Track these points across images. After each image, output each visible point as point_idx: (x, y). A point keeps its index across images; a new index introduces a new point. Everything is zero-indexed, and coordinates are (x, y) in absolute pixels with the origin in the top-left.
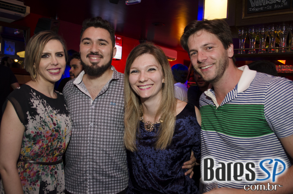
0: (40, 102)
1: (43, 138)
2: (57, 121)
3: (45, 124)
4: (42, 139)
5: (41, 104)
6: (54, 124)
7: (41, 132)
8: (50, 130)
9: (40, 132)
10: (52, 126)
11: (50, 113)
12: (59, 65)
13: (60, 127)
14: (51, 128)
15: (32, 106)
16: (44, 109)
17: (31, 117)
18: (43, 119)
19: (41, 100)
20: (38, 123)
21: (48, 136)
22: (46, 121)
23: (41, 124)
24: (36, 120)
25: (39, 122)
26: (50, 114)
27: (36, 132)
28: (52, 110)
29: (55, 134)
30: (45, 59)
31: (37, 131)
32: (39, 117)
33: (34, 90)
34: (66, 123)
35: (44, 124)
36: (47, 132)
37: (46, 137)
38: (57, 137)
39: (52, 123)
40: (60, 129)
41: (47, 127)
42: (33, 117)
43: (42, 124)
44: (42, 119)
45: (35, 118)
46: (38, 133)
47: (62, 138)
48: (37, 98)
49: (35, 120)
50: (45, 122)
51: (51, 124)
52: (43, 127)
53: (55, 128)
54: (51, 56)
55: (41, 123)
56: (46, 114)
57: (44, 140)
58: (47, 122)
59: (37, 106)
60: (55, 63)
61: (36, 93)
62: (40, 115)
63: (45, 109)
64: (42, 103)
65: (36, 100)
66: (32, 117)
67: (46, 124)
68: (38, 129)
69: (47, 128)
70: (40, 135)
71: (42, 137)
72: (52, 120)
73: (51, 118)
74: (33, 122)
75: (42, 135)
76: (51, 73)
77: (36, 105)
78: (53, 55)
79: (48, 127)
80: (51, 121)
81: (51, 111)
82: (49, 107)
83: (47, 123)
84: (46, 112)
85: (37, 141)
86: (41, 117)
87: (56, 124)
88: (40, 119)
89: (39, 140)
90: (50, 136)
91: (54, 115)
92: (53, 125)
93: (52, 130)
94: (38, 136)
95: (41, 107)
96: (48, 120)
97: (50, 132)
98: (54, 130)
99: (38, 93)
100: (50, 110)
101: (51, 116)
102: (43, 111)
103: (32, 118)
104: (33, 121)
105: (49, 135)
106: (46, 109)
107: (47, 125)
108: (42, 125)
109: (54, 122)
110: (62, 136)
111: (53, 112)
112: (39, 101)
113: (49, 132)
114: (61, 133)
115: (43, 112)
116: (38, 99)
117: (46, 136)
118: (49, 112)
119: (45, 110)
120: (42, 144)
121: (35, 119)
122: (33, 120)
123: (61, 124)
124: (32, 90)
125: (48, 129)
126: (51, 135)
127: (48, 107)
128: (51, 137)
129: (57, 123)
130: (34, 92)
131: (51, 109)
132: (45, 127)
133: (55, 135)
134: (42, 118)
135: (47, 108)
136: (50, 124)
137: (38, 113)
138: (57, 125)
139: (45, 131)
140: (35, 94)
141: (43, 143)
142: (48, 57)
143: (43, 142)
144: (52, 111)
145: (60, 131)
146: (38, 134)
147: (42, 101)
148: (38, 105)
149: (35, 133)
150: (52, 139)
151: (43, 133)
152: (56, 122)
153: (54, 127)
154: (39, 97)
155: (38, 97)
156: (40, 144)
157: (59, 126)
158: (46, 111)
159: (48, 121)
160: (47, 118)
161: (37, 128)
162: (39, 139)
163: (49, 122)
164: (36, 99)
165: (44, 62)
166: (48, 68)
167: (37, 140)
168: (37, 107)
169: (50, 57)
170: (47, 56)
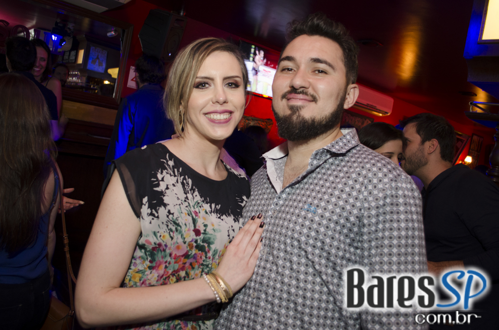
0: (179, 181)
1: (168, 259)
2: (205, 226)
3: (176, 228)
4: (165, 260)
5: (180, 185)
6: (197, 232)
7: (165, 243)
8: (185, 243)
9: (163, 244)
10: (191, 236)
11: (194, 207)
12: (229, 104)
13: (212, 240)
14: (188, 240)
15: (156, 187)
16: (182, 196)
17: (149, 211)
18: (175, 218)
19: (180, 177)
20: (163, 223)
21: (178, 255)
22: (181, 221)
23: (167, 226)
24: (158, 217)
25: (165, 223)
26: (192, 209)
27: (155, 243)
28: (199, 201)
29: (195, 254)
30: (201, 90)
31: (158, 242)
32: (167, 211)
33: (172, 156)
34: (229, 236)
35: (174, 229)
36: (178, 248)
37: (175, 259)
38: (201, 262)
39: (192, 228)
40: (209, 246)
41: (180, 236)
42: (154, 212)
43: (171, 226)
44: (171, 216)
45: (157, 213)
46: (160, 245)
47: (210, 266)
48: (174, 172)
49: (155, 219)
50: (178, 225)
51: (189, 230)
52: (171, 233)
53: (196, 241)
54: (214, 84)
55: (169, 224)
56: (183, 207)
57: (170, 263)
58: (181, 224)
59: (167, 188)
60: (222, 99)
61: (174, 162)
62: (168, 207)
63: (185, 196)
64: (183, 184)
65: (171, 175)
66: (152, 212)
67: (179, 228)
68: (160, 236)
69: (178, 238)
70: (164, 250)
71: (166, 256)
72: (194, 221)
73: (193, 217)
74: (150, 223)
75: (168, 251)
76: (213, 121)
77: (167, 185)
78: (219, 81)
79: (182, 235)
80: (193, 225)
81: (198, 203)
82: (194, 195)
83: (181, 227)
84: (186, 204)
85: (156, 263)
86: (169, 212)
87: (202, 231)
88: (168, 216)
89: (160, 261)
90: (182, 256)
91: (202, 213)
92: (193, 233)
93: (189, 245)
94: (160, 252)
95: (175, 191)
96: (185, 220)
97: (185, 248)
98: (195, 244)
99: (179, 163)
100: (195, 200)
101: (196, 213)
102: (178, 199)
103: (152, 214)
104: (152, 221)
105: (181, 254)
106: (187, 198)
107: (180, 232)
108: (171, 230)
109: (197, 228)
110: (211, 262)
111: (200, 207)
112: (176, 178)
113: (181, 247)
114: (210, 254)
115: (179, 202)
116: (176, 174)
117: (173, 255)
118: (191, 205)
119: (184, 199)
120: (164, 272)
121: (156, 215)
122: (153, 219)
123: (216, 234)
124: (168, 154)
125: (180, 240)
126: (186, 256)
127: (192, 194)
128: (186, 260)
129: (205, 230)
130: (171, 159)
131: (198, 198)
132: (175, 235)
133: (195, 257)
134: (173, 214)
135: (190, 196)
136: (187, 229)
137: (165, 202)
138: (202, 236)
139: (174, 243)
140: (171, 163)
141: (167, 270)
142: (207, 88)
143: (166, 267)
144: (200, 205)
145: (209, 251)
146: (161, 248)
147: (184, 179)
148: (171, 187)
149: (153, 244)
150: (187, 265)
151: (169, 246)
152: (202, 229)
153: (195, 237)
154: (178, 171)
155: (176, 170)
156: (161, 271)
157: (210, 238)
158: (185, 201)
159: (184, 223)
160: (183, 215)
161: (158, 235)
162: (160, 259)
163: (185, 225)
164: (172, 173)
165: (199, 98)
166: (206, 110)
167: (157, 259)
168: (167, 191)
169: (212, 86)
170: (207, 86)
